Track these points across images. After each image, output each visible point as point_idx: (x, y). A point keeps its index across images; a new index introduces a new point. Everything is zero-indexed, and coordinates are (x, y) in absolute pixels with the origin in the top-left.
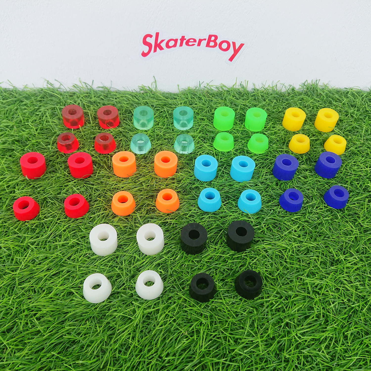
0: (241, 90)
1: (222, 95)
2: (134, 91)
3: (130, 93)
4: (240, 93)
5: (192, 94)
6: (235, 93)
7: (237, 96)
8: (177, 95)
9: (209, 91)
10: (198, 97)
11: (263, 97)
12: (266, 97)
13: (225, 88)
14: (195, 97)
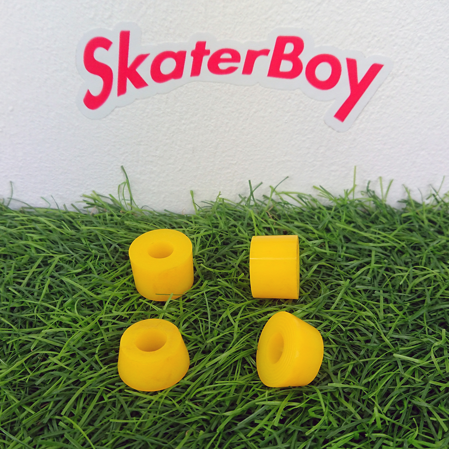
0: (370, 205)
1: (316, 217)
2: (71, 209)
3: (58, 213)
4: (366, 214)
5: (230, 215)
6: (353, 214)
7: (359, 221)
8: (188, 218)
9: (278, 207)
10: (246, 222)
11: (434, 223)
12: (443, 225)
13: (325, 201)
14: (238, 224)
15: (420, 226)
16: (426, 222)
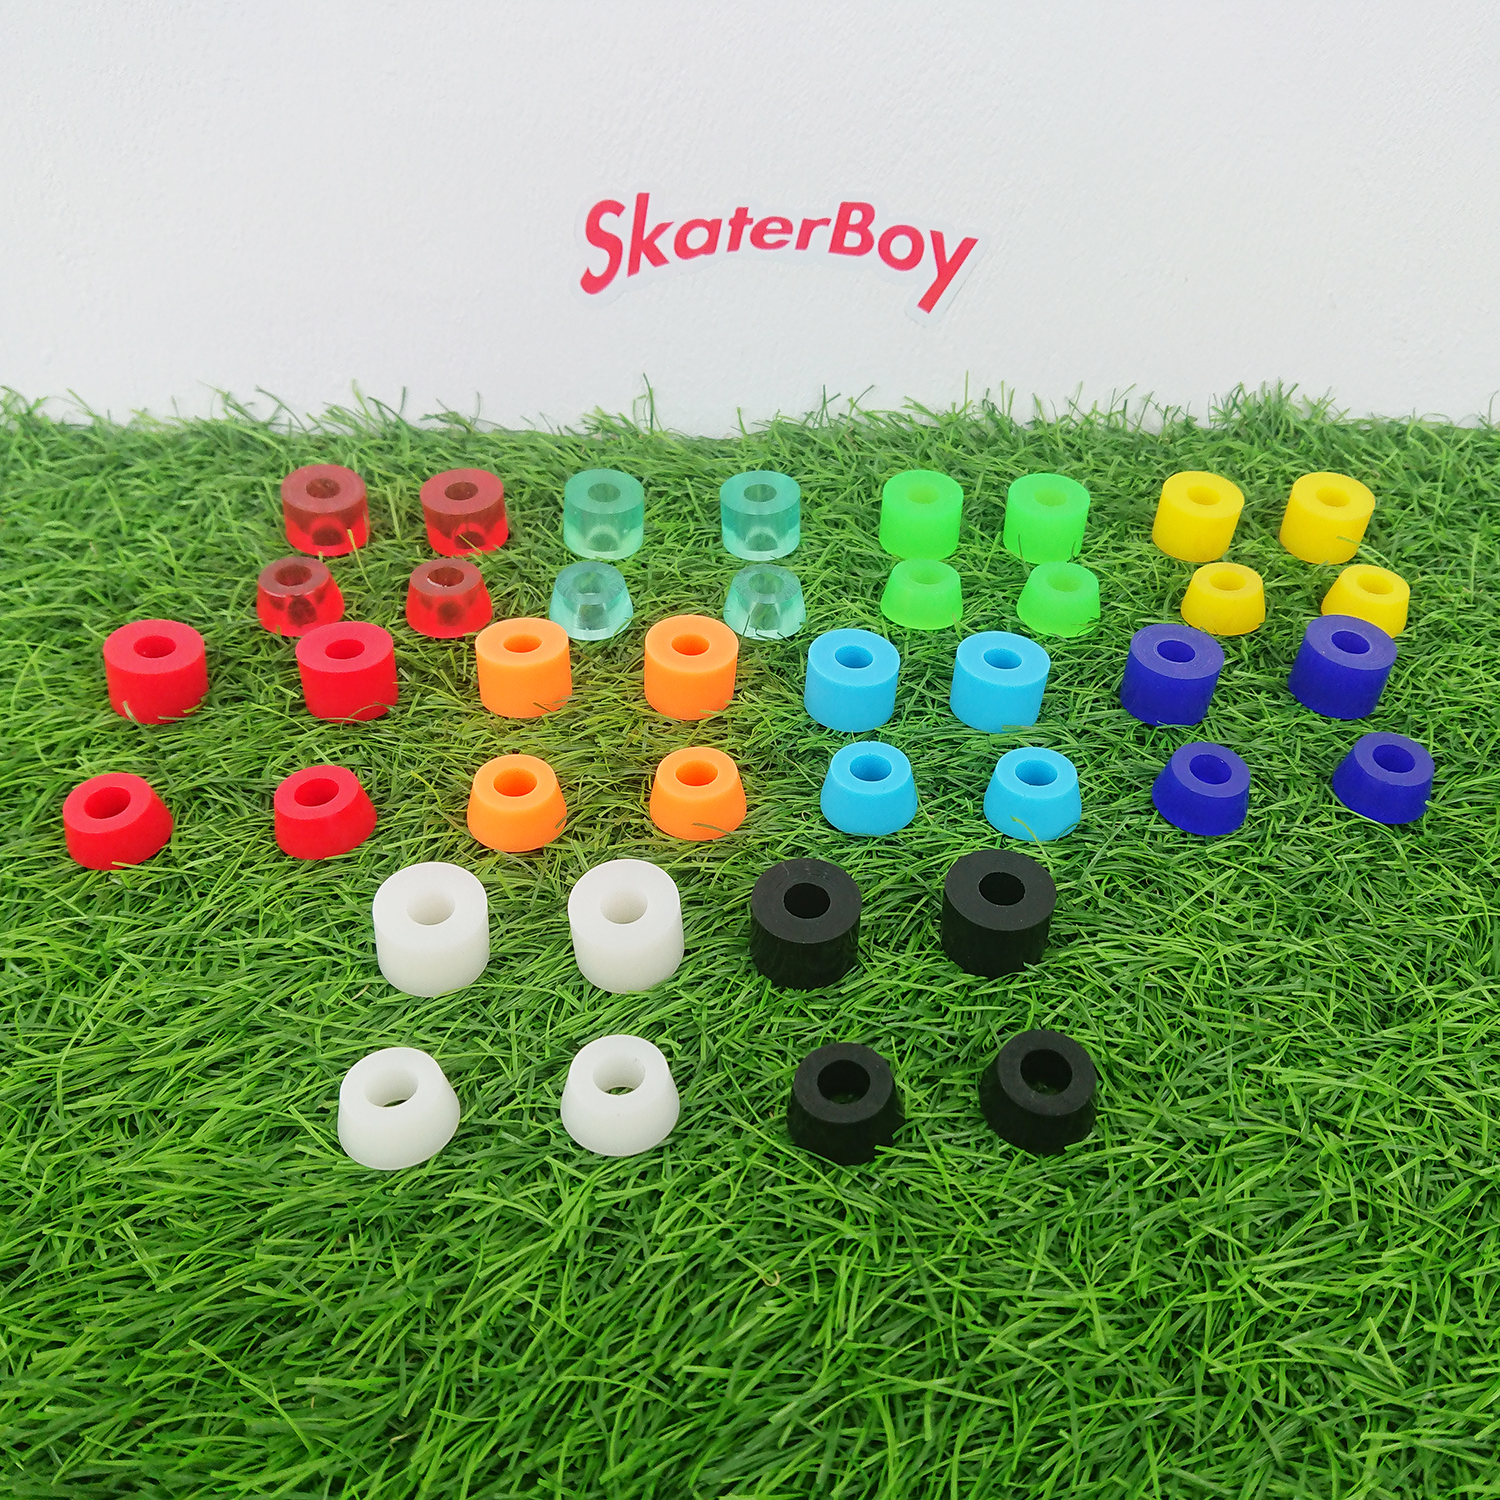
2: (566, 433)
3: (553, 439)
4: (982, 440)
5: (795, 439)
8: (736, 444)
9: (862, 429)
10: (816, 447)
11: (1073, 446)
12: (1083, 448)
13: (923, 419)
14: (807, 450)
15: (1052, 450)
16: (1062, 445)
